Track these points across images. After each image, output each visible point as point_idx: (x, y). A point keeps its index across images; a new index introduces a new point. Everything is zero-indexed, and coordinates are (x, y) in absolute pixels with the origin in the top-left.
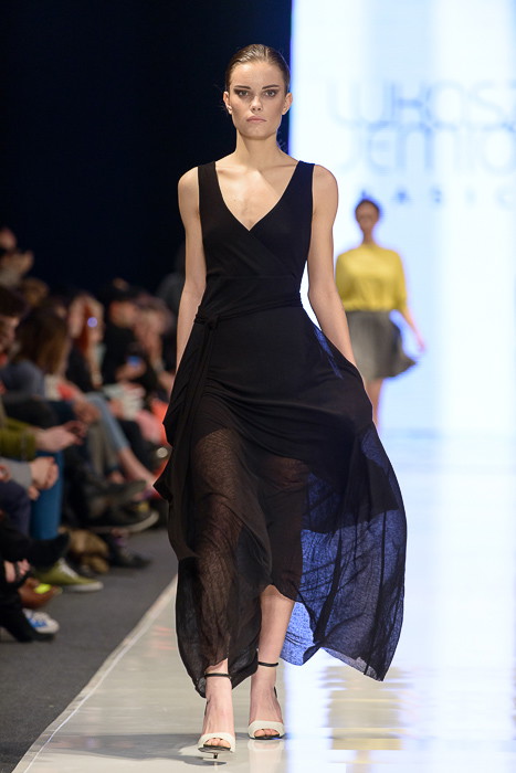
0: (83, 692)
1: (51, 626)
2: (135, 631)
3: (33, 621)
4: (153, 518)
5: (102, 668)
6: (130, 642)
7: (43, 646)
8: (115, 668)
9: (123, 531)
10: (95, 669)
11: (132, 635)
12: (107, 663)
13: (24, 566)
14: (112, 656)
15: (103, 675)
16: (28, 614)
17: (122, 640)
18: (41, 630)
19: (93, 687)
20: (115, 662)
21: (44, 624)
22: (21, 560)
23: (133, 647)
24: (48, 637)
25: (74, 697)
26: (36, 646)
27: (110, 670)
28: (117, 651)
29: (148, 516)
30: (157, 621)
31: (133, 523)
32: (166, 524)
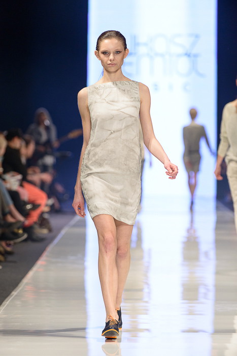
2: (17, 288)
4: (25, 236)
6: (14, 293)
8: (8, 305)
9: (12, 242)
11: (15, 290)
12: (3, 303)
14: (6, 300)
17: (11, 292)
20: (8, 302)
23: (16, 296)
27: (5, 306)
28: (8, 298)
29: (22, 235)
30: (27, 284)
31: (16, 238)
32: (31, 238)
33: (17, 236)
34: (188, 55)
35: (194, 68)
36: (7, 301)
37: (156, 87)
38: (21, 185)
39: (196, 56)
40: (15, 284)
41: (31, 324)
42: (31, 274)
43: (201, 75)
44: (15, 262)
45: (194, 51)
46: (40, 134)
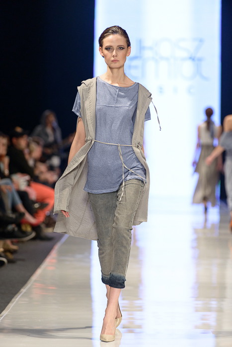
0: (2, 313)
2: (26, 285)
4: (33, 235)
5: (11, 302)
6: (23, 290)
10: (8, 302)
11: (24, 287)
12: (13, 300)
14: (15, 297)
15: (11, 306)
17: (20, 290)
23: (25, 293)
27: (14, 303)
28: (18, 294)
30: (35, 281)
31: (24, 237)
32: (39, 237)
33: (25, 234)
34: (192, 59)
35: (198, 72)
37: (161, 90)
38: (29, 185)
39: (200, 60)
40: (24, 282)
41: (40, 320)
42: (39, 272)
43: (205, 78)
44: (23, 260)
45: (199, 55)
46: (47, 135)
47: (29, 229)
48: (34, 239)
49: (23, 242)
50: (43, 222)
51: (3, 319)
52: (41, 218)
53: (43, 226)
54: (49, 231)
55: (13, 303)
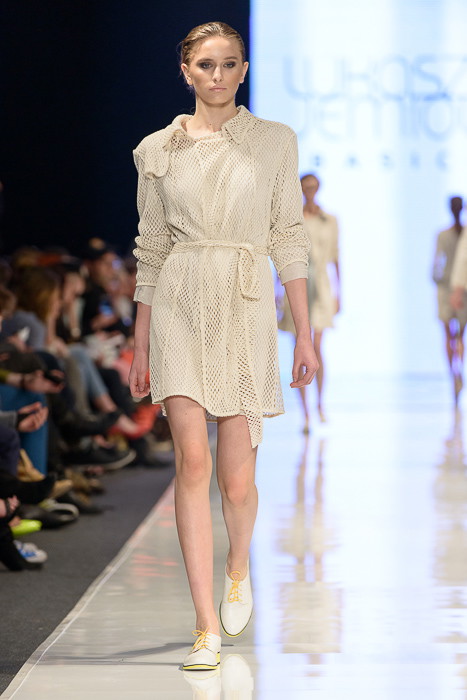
1: (40, 556)
3: (23, 552)
4: (131, 456)
5: (86, 594)
6: (111, 570)
7: (33, 574)
8: (99, 593)
10: (80, 595)
11: (113, 563)
12: (90, 589)
13: (14, 502)
14: (95, 582)
15: (87, 600)
16: (19, 545)
17: (103, 568)
18: (31, 560)
19: (78, 611)
20: (98, 588)
21: (33, 555)
22: (11, 497)
23: (114, 574)
24: (37, 566)
25: (62, 620)
26: (26, 574)
27: (93, 595)
28: (99, 578)
29: (126, 455)
30: (136, 550)
31: (113, 461)
32: (143, 462)
36: (97, 585)
40: (112, 552)
42: (143, 531)
44: (111, 508)
47: (122, 446)
48: (132, 465)
49: (110, 472)
50: (152, 431)
51: (71, 627)
52: (146, 423)
53: (150, 439)
54: (162, 449)
55: (90, 595)
